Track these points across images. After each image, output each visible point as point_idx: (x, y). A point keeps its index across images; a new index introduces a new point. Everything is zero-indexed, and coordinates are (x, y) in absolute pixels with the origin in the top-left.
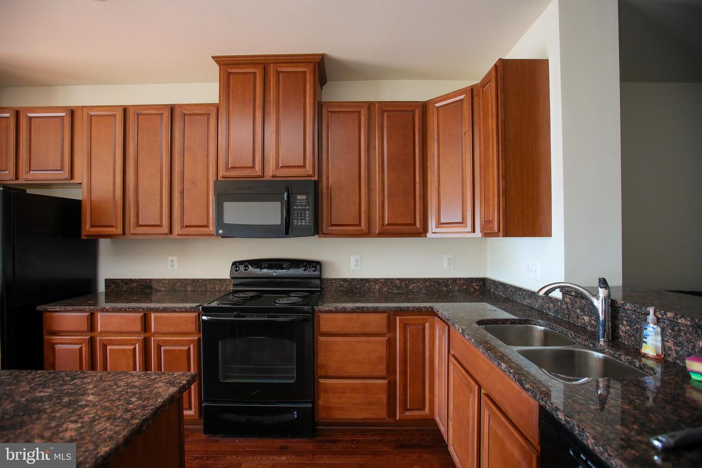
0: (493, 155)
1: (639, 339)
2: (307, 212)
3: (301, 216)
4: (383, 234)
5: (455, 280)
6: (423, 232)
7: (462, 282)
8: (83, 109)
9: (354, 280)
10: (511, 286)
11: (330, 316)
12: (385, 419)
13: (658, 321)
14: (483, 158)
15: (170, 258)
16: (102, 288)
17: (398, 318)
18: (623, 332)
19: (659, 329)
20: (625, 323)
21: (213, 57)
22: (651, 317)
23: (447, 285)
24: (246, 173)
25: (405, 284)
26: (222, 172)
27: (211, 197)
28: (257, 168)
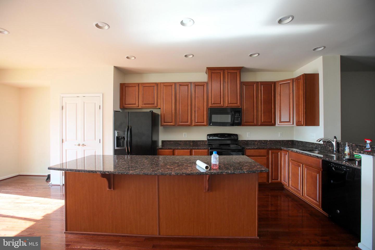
0: (301, 102)
1: (344, 150)
2: (239, 118)
3: (237, 119)
4: (261, 125)
5: (283, 141)
6: (274, 124)
7: (285, 141)
8: (161, 84)
9: (248, 140)
10: (304, 142)
11: (249, 150)
12: (266, 183)
13: (348, 146)
14: (297, 102)
15: (184, 133)
16: (160, 143)
17: (270, 151)
18: (340, 150)
19: (349, 148)
20: (341, 147)
22: (347, 145)
23: (280, 143)
24: (218, 105)
25: (266, 142)
26: (210, 105)
27: (205, 113)
28: (222, 104)
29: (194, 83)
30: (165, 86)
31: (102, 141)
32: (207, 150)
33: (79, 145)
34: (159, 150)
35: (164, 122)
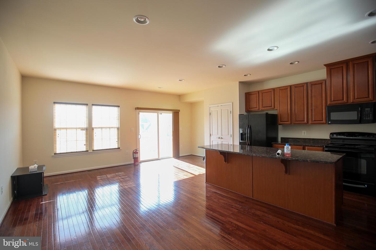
2: (371, 114)
3: (367, 116)
8: (277, 89)
15: (303, 132)
16: (279, 140)
21: (324, 65)
24: (339, 102)
26: (329, 103)
27: (324, 111)
28: (345, 100)
29: (310, 83)
30: (281, 90)
31: (233, 136)
32: (322, 148)
33: (219, 138)
34: (274, 145)
35: (281, 121)
